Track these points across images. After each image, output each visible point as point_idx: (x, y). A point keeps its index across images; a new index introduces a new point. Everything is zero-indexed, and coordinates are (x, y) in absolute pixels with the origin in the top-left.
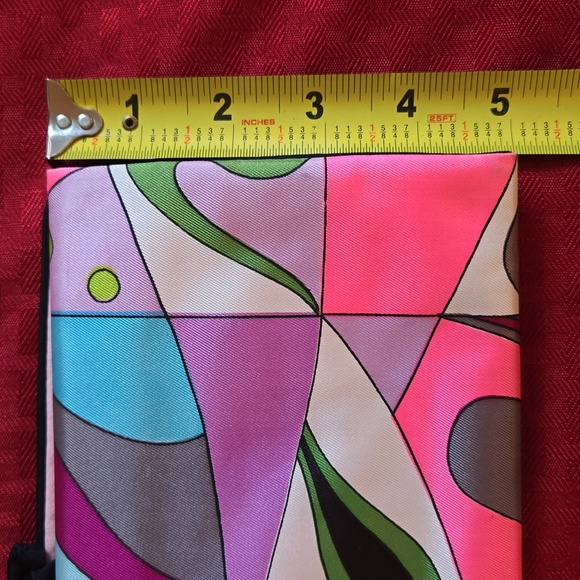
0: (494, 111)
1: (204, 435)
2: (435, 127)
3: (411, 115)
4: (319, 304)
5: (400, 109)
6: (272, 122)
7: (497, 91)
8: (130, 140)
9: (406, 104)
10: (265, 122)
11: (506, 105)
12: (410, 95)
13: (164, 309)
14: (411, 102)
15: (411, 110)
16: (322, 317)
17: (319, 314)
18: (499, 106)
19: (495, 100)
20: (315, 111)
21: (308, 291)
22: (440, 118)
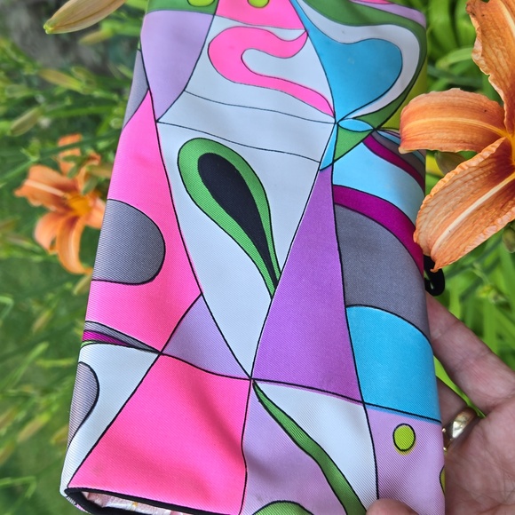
1: (346, 306)
4: (252, 388)
13: (365, 409)
16: (250, 378)
17: (253, 381)
21: (260, 401)
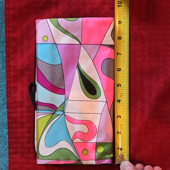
0: (120, 86)
1: (61, 64)
2: (123, 96)
3: (121, 100)
5: (119, 102)
6: (121, 124)
7: (117, 86)
8: (124, 149)
9: (119, 101)
10: (121, 126)
11: (119, 84)
12: (118, 101)
13: (55, 43)
14: (119, 100)
15: (120, 100)
17: (81, 44)
18: (120, 85)
19: (118, 86)
20: (120, 117)
22: (121, 95)
